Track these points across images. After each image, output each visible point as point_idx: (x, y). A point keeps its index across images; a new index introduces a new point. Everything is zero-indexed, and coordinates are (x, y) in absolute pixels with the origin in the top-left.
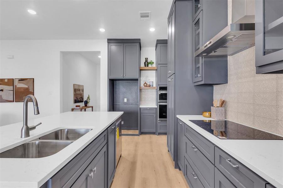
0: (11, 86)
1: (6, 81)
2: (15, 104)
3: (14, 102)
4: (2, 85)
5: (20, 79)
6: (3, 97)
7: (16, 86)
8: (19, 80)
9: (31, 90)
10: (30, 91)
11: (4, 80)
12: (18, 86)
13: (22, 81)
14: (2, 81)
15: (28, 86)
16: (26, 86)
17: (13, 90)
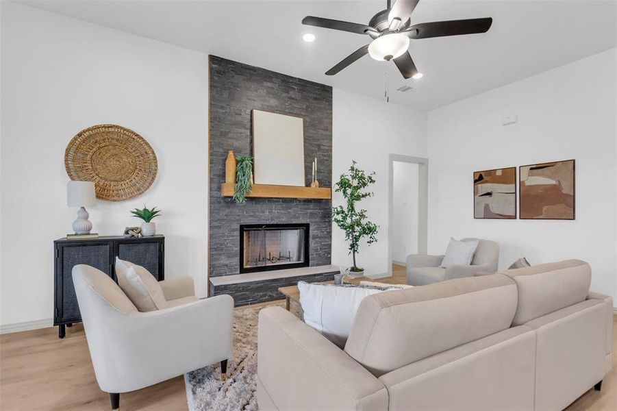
0: (512, 183)
1: (499, 173)
2: (518, 222)
3: (516, 218)
4: (490, 183)
5: (534, 166)
6: (491, 208)
7: (523, 182)
8: (531, 169)
9: (566, 190)
10: (564, 192)
11: (495, 172)
12: (527, 184)
13: (540, 170)
14: (490, 175)
15: (559, 181)
16: (553, 182)
17: (515, 193)
